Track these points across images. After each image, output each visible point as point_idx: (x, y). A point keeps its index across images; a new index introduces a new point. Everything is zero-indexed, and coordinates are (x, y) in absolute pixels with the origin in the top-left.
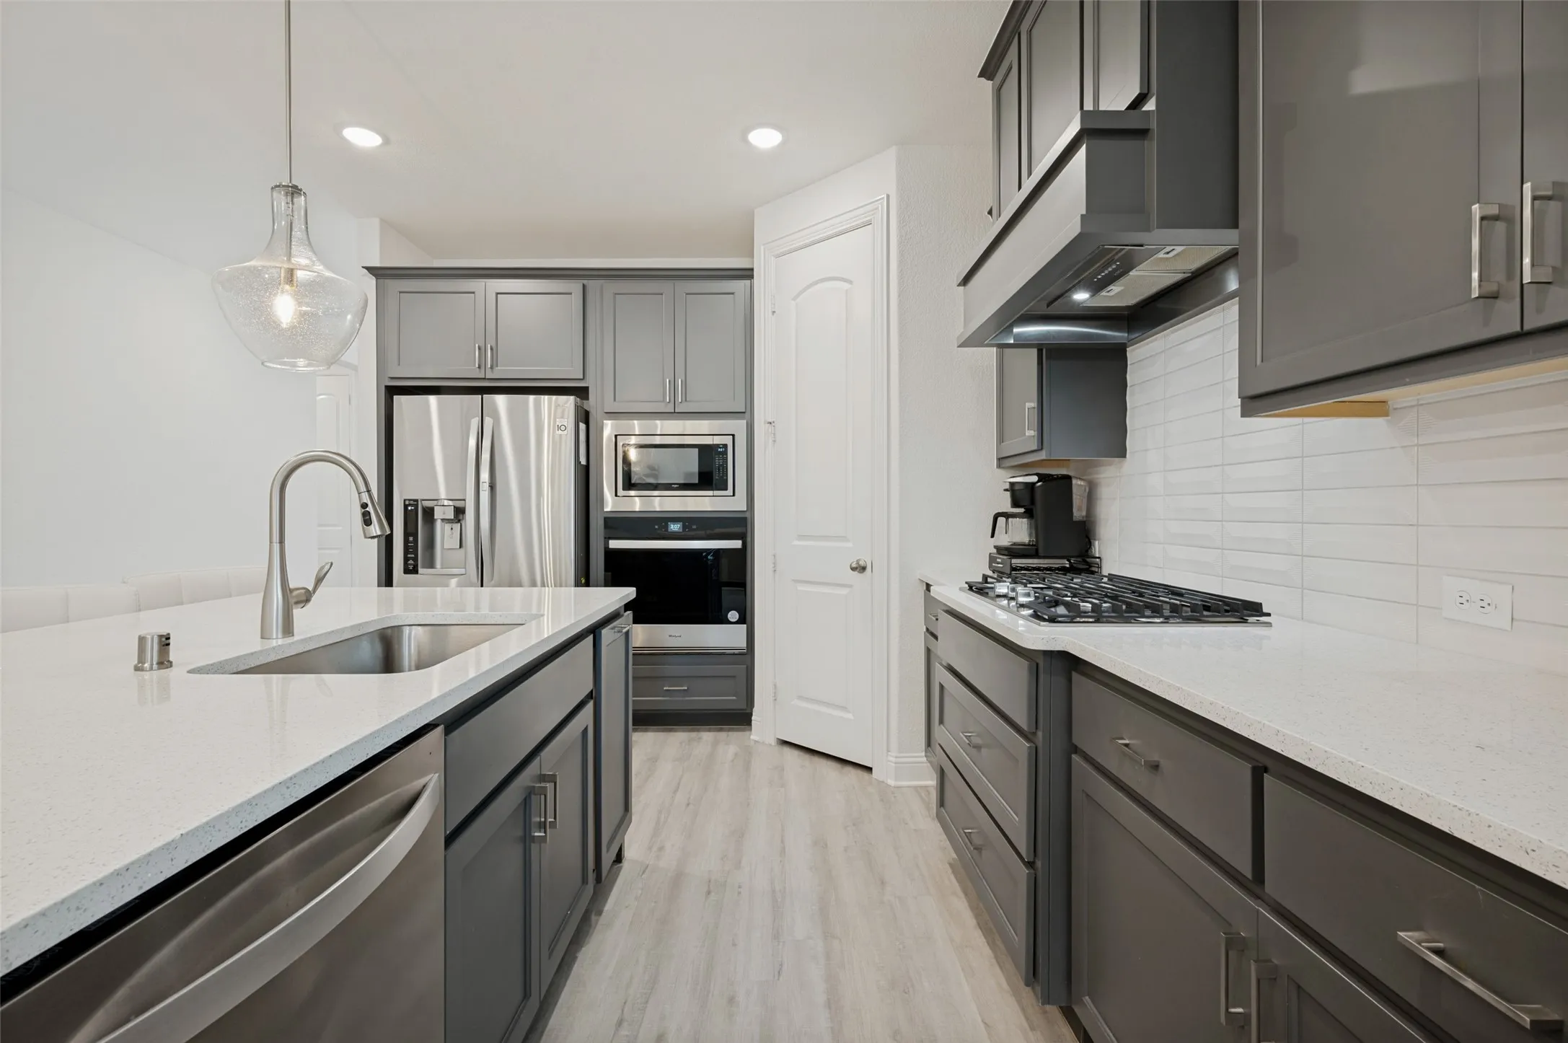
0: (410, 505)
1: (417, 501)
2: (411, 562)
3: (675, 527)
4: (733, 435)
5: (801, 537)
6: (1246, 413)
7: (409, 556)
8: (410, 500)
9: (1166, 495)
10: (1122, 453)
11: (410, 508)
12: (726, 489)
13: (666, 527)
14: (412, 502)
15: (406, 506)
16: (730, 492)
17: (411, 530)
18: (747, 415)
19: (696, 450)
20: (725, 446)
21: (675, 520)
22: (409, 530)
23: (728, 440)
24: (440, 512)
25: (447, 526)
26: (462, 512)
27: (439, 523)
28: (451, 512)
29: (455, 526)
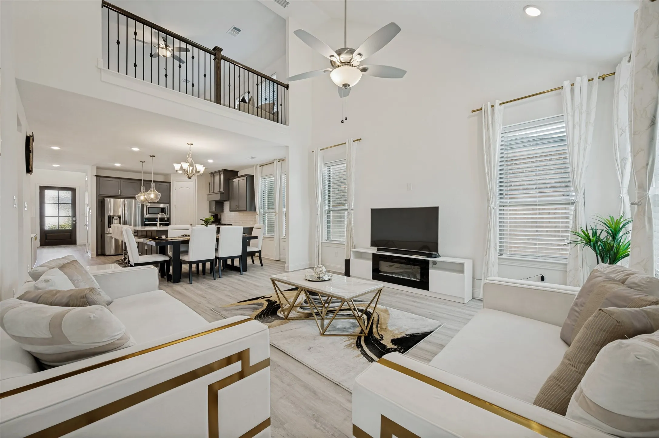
1: (111, 215)
5: (181, 221)
7: (109, 225)
10: (223, 212)
15: (108, 216)
16: (167, 215)
17: (110, 220)
18: (169, 203)
19: (161, 209)
23: (166, 207)
24: (115, 218)
25: (115, 220)
26: (120, 217)
27: (113, 220)
28: (117, 218)
29: (117, 220)
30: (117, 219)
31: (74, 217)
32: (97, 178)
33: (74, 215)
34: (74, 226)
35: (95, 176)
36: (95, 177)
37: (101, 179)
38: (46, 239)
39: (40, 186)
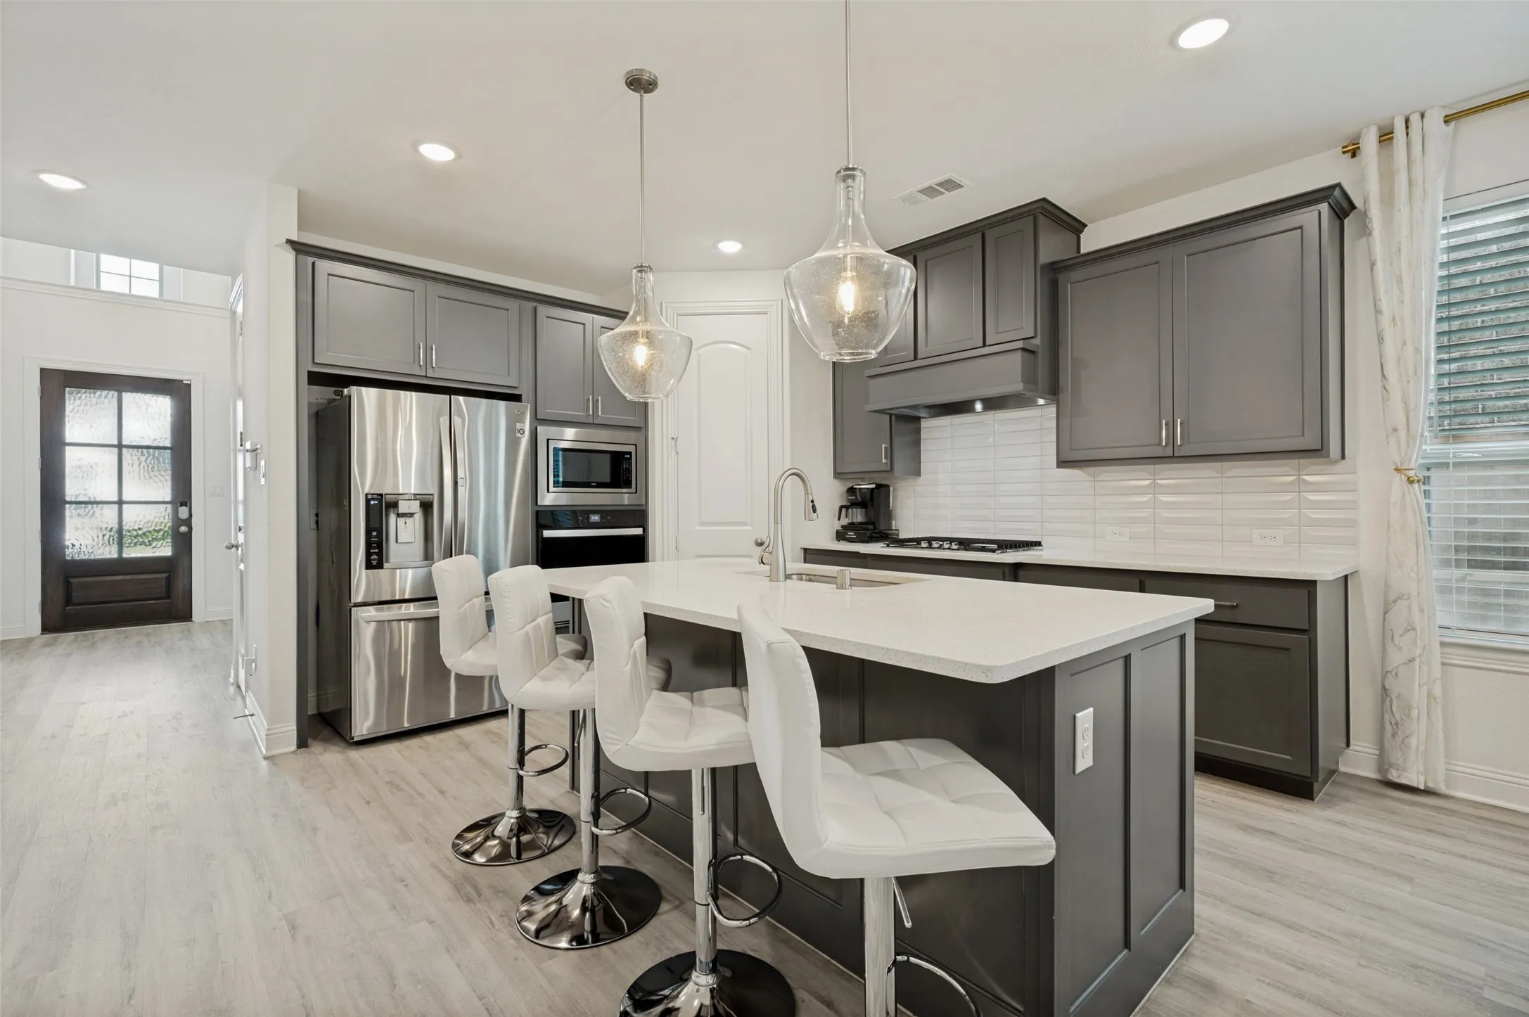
0: (372, 499)
1: (381, 495)
2: (374, 557)
3: (595, 518)
4: (636, 445)
5: (703, 524)
6: (1058, 466)
7: (372, 551)
8: (372, 494)
9: (954, 496)
10: (917, 473)
11: (372, 502)
12: (631, 488)
13: (588, 518)
14: (375, 497)
15: (368, 501)
16: (633, 490)
17: (374, 524)
18: (644, 429)
19: (608, 456)
20: (630, 453)
21: (595, 512)
22: (372, 525)
23: (631, 449)
24: (403, 507)
25: (401, 521)
26: (426, 507)
27: (392, 517)
28: (415, 506)
29: (409, 520)
30: (411, 515)
31: (183, 504)
32: (301, 257)
33: (182, 495)
34: (183, 541)
35: (290, 242)
36: (290, 256)
37: (324, 266)
38: (68, 600)
39: (43, 370)
